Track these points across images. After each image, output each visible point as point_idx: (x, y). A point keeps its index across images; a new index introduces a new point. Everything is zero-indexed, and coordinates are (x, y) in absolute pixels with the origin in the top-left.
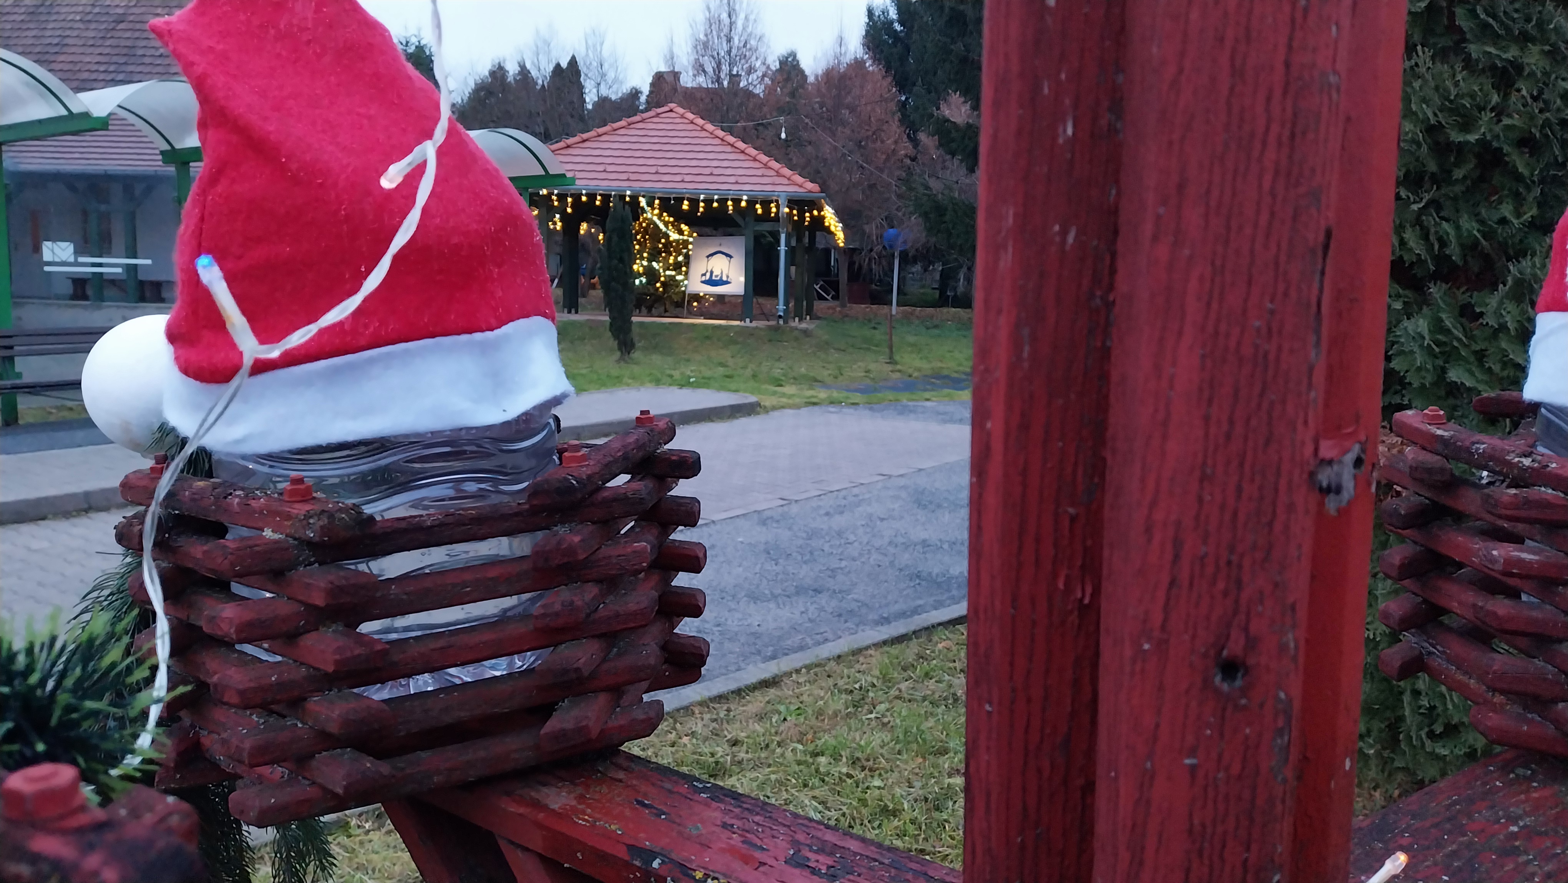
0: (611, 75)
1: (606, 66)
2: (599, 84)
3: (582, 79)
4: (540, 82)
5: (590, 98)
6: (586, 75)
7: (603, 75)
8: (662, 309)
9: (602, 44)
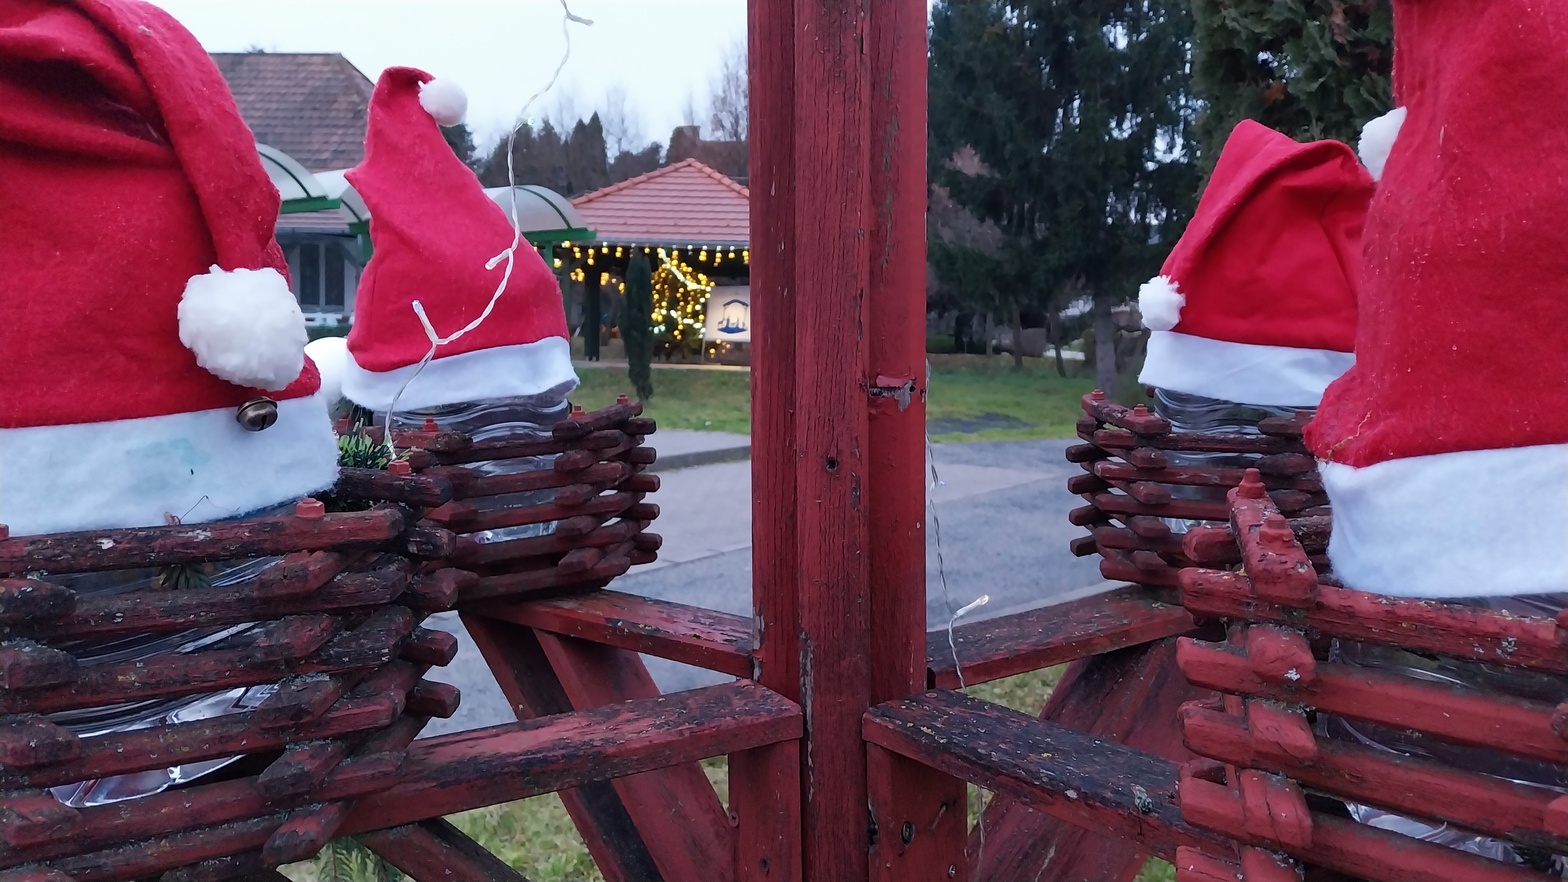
0: (631, 132)
1: (626, 123)
2: (620, 140)
3: (604, 135)
4: (563, 138)
5: (612, 153)
6: (608, 131)
7: (624, 132)
8: (680, 356)
9: (623, 101)
